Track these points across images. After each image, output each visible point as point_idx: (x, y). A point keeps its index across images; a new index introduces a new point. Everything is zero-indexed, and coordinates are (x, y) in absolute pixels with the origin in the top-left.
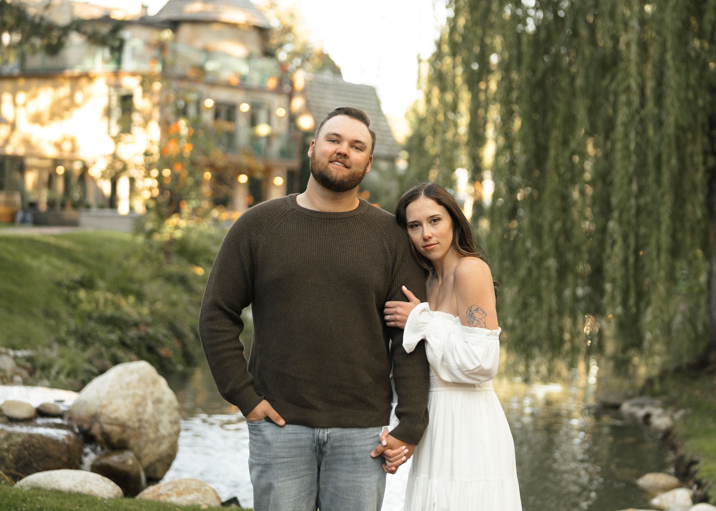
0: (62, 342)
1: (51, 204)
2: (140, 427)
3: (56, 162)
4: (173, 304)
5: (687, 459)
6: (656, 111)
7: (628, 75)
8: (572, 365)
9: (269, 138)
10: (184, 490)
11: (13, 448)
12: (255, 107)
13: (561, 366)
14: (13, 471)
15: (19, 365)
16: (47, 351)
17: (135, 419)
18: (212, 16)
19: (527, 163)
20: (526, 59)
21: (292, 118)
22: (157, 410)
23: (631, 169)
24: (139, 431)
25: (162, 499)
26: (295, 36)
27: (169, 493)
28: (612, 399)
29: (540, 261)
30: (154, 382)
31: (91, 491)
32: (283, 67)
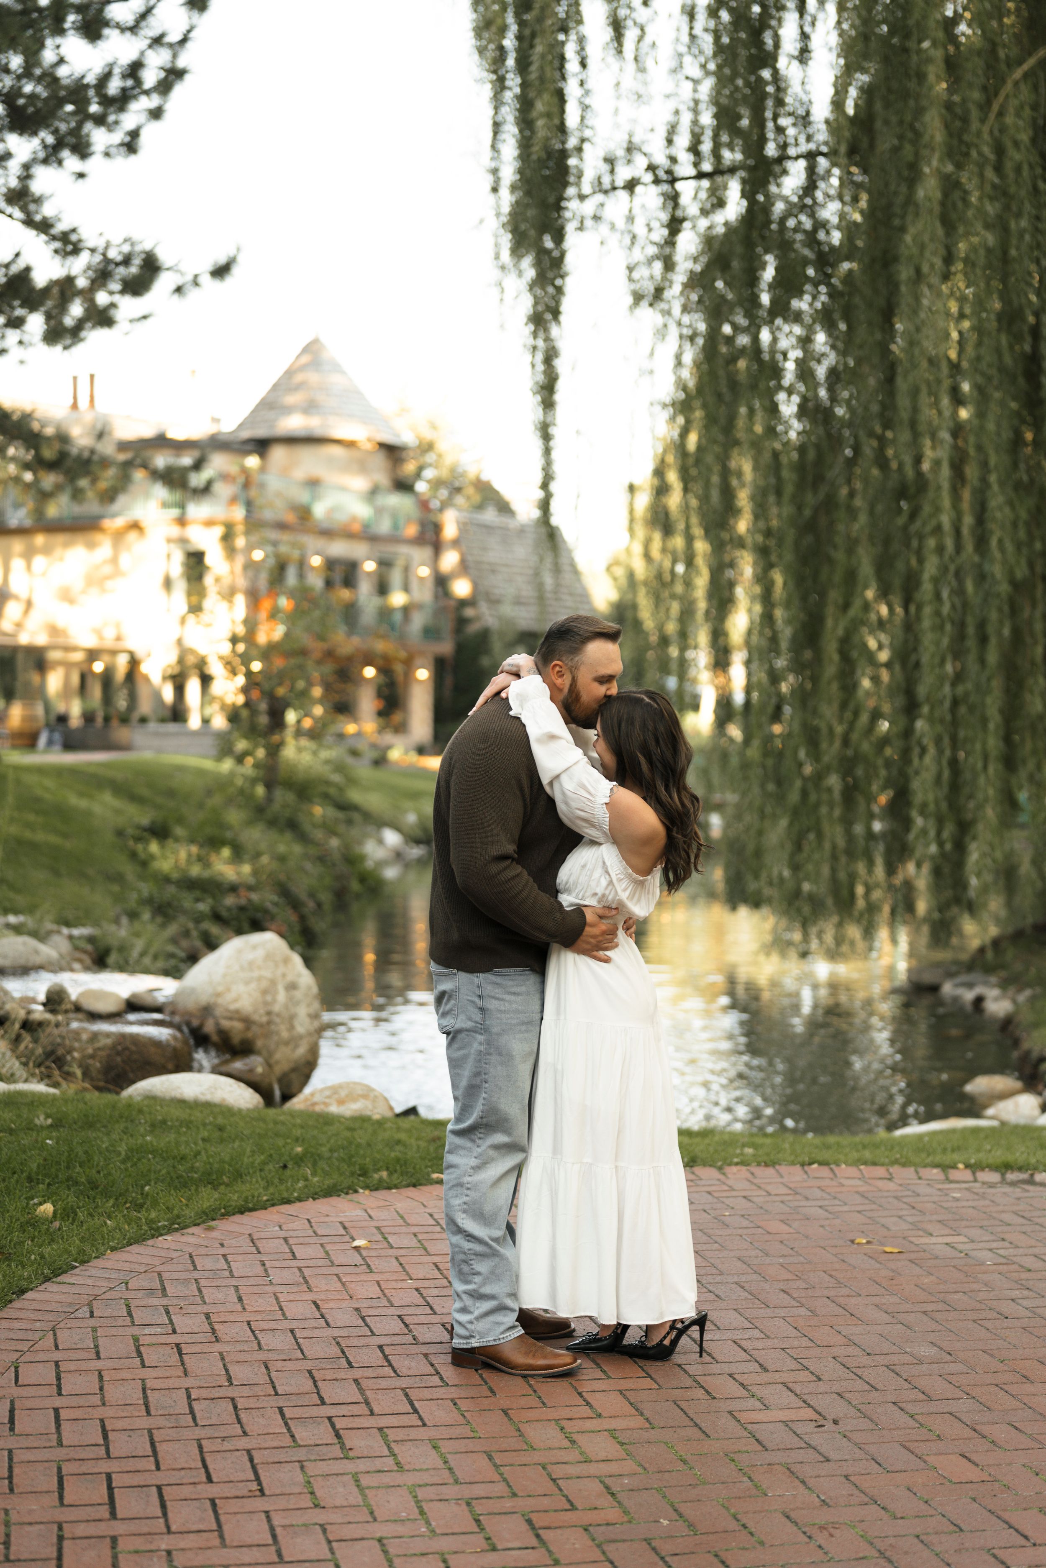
0: (133, 915)
1: (88, 717)
2: (269, 1023)
3: (93, 655)
4: (282, 859)
5: (1035, 1055)
6: (976, 559)
7: (938, 510)
8: (869, 932)
9: (406, 610)
10: (347, 1096)
11: (100, 1053)
12: (385, 564)
13: (854, 931)
14: (102, 1084)
15: (76, 948)
16: (113, 928)
17: (262, 1011)
18: (319, 432)
19: (794, 640)
20: (789, 489)
21: (441, 582)
22: (291, 999)
23: (945, 641)
24: (267, 1028)
25: (318, 1109)
26: (440, 456)
27: (327, 1100)
28: (928, 978)
29: (819, 777)
30: (286, 961)
31: (224, 1100)
32: (424, 505)
